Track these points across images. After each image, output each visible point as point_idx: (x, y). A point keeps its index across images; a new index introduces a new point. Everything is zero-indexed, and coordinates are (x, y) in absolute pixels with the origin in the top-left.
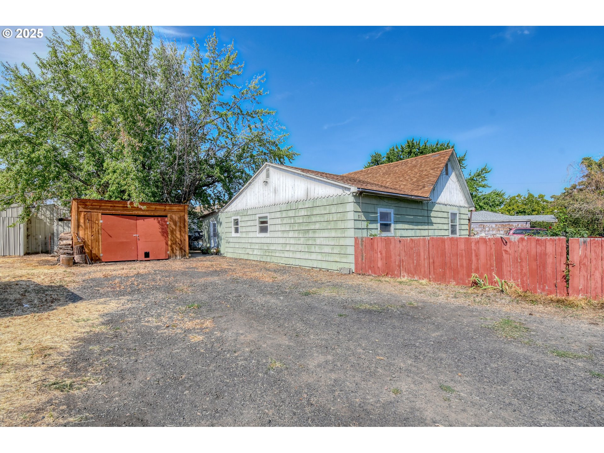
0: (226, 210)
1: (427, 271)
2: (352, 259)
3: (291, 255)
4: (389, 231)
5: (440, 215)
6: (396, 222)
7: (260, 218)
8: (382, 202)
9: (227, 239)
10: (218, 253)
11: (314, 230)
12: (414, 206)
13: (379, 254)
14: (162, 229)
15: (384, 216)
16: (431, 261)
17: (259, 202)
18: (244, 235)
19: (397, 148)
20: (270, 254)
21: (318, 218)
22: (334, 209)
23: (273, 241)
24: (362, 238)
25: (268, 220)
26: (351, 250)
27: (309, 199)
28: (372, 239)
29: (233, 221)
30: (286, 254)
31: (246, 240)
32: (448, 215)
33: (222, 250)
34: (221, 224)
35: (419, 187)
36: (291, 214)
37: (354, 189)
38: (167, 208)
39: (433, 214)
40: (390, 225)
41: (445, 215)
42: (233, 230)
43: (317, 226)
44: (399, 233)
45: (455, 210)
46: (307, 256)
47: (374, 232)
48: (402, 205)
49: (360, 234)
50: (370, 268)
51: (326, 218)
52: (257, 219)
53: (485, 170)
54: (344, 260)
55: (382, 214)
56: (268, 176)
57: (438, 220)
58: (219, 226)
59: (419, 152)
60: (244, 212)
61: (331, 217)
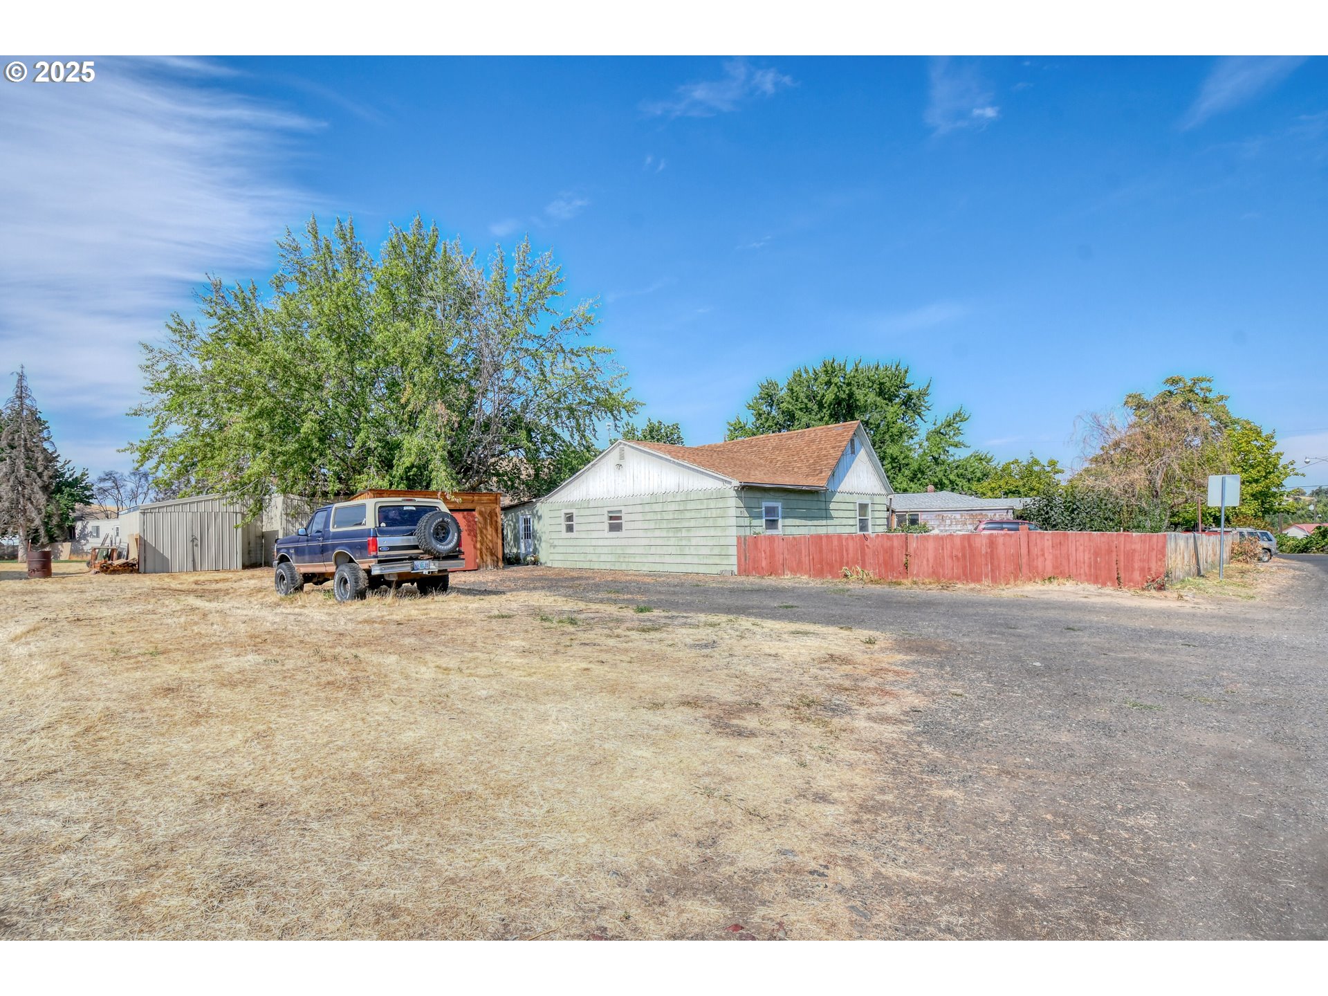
0: (551, 500)
1: (808, 568)
2: (734, 560)
3: (658, 559)
4: (776, 528)
5: (843, 506)
6: (784, 517)
7: (609, 512)
8: (767, 495)
9: (551, 541)
10: (535, 563)
11: (689, 529)
12: (807, 497)
13: (763, 553)
14: (469, 526)
15: (770, 511)
16: (811, 557)
17: (608, 491)
18: (583, 535)
19: (806, 372)
20: (627, 560)
21: (693, 514)
22: (712, 504)
23: (631, 542)
24: (745, 536)
25: (623, 515)
26: (733, 550)
27: (681, 490)
28: (756, 538)
29: (563, 515)
30: (651, 559)
31: (588, 542)
32: (855, 506)
33: (543, 557)
34: (540, 518)
35: (816, 472)
36: (657, 507)
37: (736, 483)
38: (476, 498)
39: (832, 506)
40: (777, 520)
41: (851, 507)
42: (564, 528)
43: (692, 523)
44: (789, 531)
45: (866, 500)
46: (679, 559)
47: (758, 530)
48: (792, 496)
49: (742, 532)
50: (754, 569)
51: (703, 514)
52: (606, 513)
53: (959, 417)
54: (725, 562)
55: (767, 508)
56: (622, 457)
57: (841, 514)
58: (536, 522)
59: (844, 383)
60: (586, 504)
61: (709, 514)
